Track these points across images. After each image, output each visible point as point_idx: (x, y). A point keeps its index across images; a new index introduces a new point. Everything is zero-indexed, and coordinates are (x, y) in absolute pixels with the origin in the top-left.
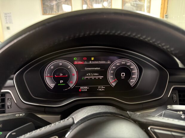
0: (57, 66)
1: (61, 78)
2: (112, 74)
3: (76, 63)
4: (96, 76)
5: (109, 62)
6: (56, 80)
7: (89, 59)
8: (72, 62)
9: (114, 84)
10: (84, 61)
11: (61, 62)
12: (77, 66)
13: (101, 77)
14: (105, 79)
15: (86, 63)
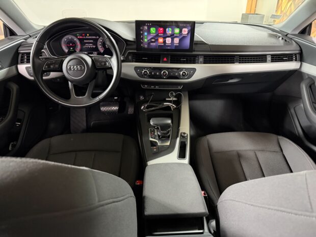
0: (68, 39)
1: (71, 46)
2: (101, 45)
3: (79, 37)
4: (91, 46)
5: (98, 37)
6: (69, 47)
7: (86, 36)
8: (77, 37)
9: (102, 51)
10: (83, 36)
11: (70, 37)
12: (79, 39)
13: (94, 47)
14: (97, 47)
15: (84, 37)
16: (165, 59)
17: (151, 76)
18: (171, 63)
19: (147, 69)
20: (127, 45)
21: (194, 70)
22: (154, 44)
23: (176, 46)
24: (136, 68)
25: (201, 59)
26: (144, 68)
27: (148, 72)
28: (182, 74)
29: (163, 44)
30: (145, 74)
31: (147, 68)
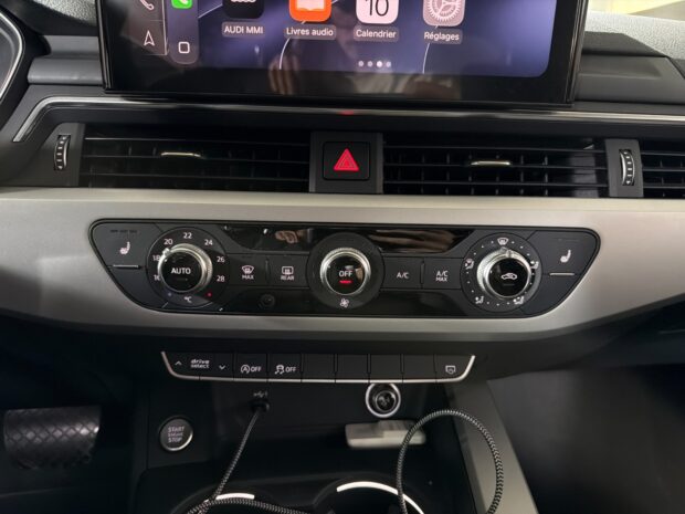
16: (346, 163)
17: (231, 295)
18: (390, 190)
19: (197, 242)
20: (37, 48)
21: (587, 243)
22: (255, 30)
23: (438, 48)
24: (103, 233)
25: (628, 166)
26: (176, 228)
27: (206, 265)
28: (493, 277)
29: (327, 32)
30: (181, 279)
31: (198, 229)
